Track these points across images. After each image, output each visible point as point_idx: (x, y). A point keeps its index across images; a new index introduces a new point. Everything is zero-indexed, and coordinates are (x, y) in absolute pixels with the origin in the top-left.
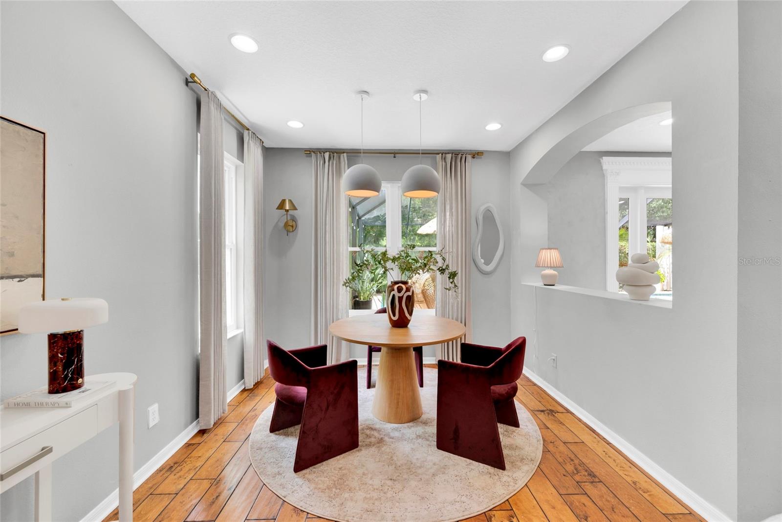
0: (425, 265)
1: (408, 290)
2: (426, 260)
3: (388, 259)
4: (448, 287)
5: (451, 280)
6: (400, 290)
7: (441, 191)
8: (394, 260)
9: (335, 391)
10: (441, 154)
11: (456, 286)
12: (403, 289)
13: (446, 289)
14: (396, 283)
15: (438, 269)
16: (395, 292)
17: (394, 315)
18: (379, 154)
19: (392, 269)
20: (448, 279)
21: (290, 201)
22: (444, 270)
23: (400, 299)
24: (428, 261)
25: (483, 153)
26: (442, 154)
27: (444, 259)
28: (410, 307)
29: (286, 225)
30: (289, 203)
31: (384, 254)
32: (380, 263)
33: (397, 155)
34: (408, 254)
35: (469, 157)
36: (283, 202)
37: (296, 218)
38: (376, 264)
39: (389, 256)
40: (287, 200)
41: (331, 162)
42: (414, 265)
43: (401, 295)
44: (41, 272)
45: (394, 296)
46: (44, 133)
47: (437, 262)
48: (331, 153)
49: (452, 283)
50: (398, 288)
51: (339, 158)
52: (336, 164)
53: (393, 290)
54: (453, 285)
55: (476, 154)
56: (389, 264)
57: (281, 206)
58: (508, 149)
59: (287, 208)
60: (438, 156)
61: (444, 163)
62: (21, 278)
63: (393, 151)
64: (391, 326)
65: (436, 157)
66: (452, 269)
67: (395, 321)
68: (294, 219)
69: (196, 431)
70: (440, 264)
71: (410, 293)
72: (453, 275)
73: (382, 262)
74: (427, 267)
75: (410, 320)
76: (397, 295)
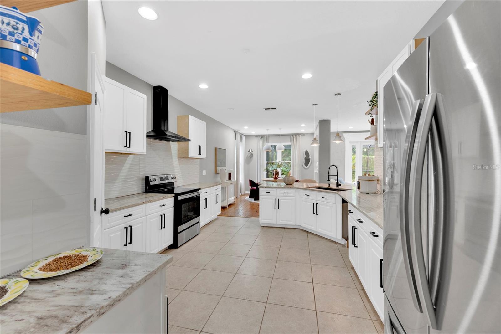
10: (292, 135)
16: (274, 172)
18: (275, 136)
21: (251, 150)
23: (275, 173)
29: (250, 156)
36: (250, 150)
41: (262, 139)
48: (262, 136)
51: (264, 138)
55: (302, 135)
57: (249, 151)
59: (251, 152)
68: (252, 154)
71: (277, 172)
76: (275, 172)
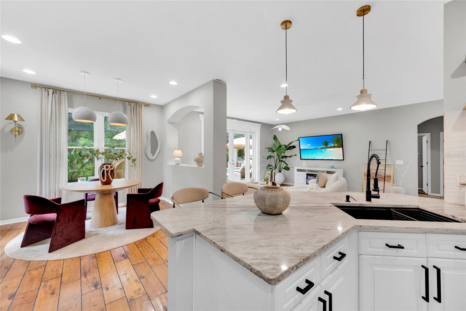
0: (121, 156)
1: (111, 167)
2: (121, 154)
3: (100, 153)
4: (132, 165)
5: (133, 162)
6: (107, 167)
7: (128, 124)
8: (103, 154)
9: (73, 214)
10: (128, 102)
11: (135, 165)
12: (109, 167)
13: (131, 166)
14: (105, 164)
15: (127, 158)
16: (105, 168)
17: (104, 179)
19: (102, 158)
20: (132, 162)
21: (19, 116)
22: (130, 158)
23: (107, 172)
24: (122, 154)
25: (150, 105)
27: (130, 154)
28: (112, 175)
30: (17, 117)
31: (98, 151)
32: (95, 155)
34: (111, 151)
35: (143, 106)
36: (12, 115)
37: (22, 126)
38: (93, 156)
39: (100, 152)
40: (16, 115)
41: (54, 95)
42: (114, 156)
43: (108, 169)
45: (104, 170)
47: (126, 155)
48: (54, 90)
49: (133, 163)
50: (106, 166)
51: (60, 93)
52: (58, 97)
53: (104, 168)
54: (134, 165)
55: (147, 105)
56: (100, 156)
57: (10, 118)
58: (163, 105)
59: (16, 119)
60: (126, 103)
61: (129, 107)
63: (99, 96)
64: (101, 184)
65: (125, 103)
66: (133, 158)
67: (104, 182)
68: (20, 127)
70: (128, 156)
71: (112, 169)
72: (134, 160)
73: (96, 155)
74: (122, 157)
75: (112, 181)
76: (106, 170)
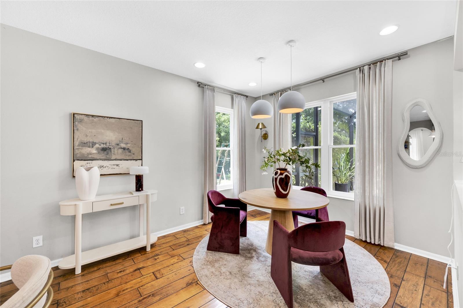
6: (276, 174)
9: (226, 220)
10: (358, 69)
16: (274, 175)
17: (274, 189)
18: (310, 84)
23: (276, 179)
25: (406, 52)
26: (360, 68)
28: (283, 186)
30: (261, 125)
33: (325, 80)
37: (268, 132)
40: (260, 123)
44: (141, 159)
46: (142, 121)
55: (401, 56)
60: (357, 71)
62: (136, 160)
67: (275, 193)
69: (203, 223)
75: (286, 194)
76: (274, 177)
